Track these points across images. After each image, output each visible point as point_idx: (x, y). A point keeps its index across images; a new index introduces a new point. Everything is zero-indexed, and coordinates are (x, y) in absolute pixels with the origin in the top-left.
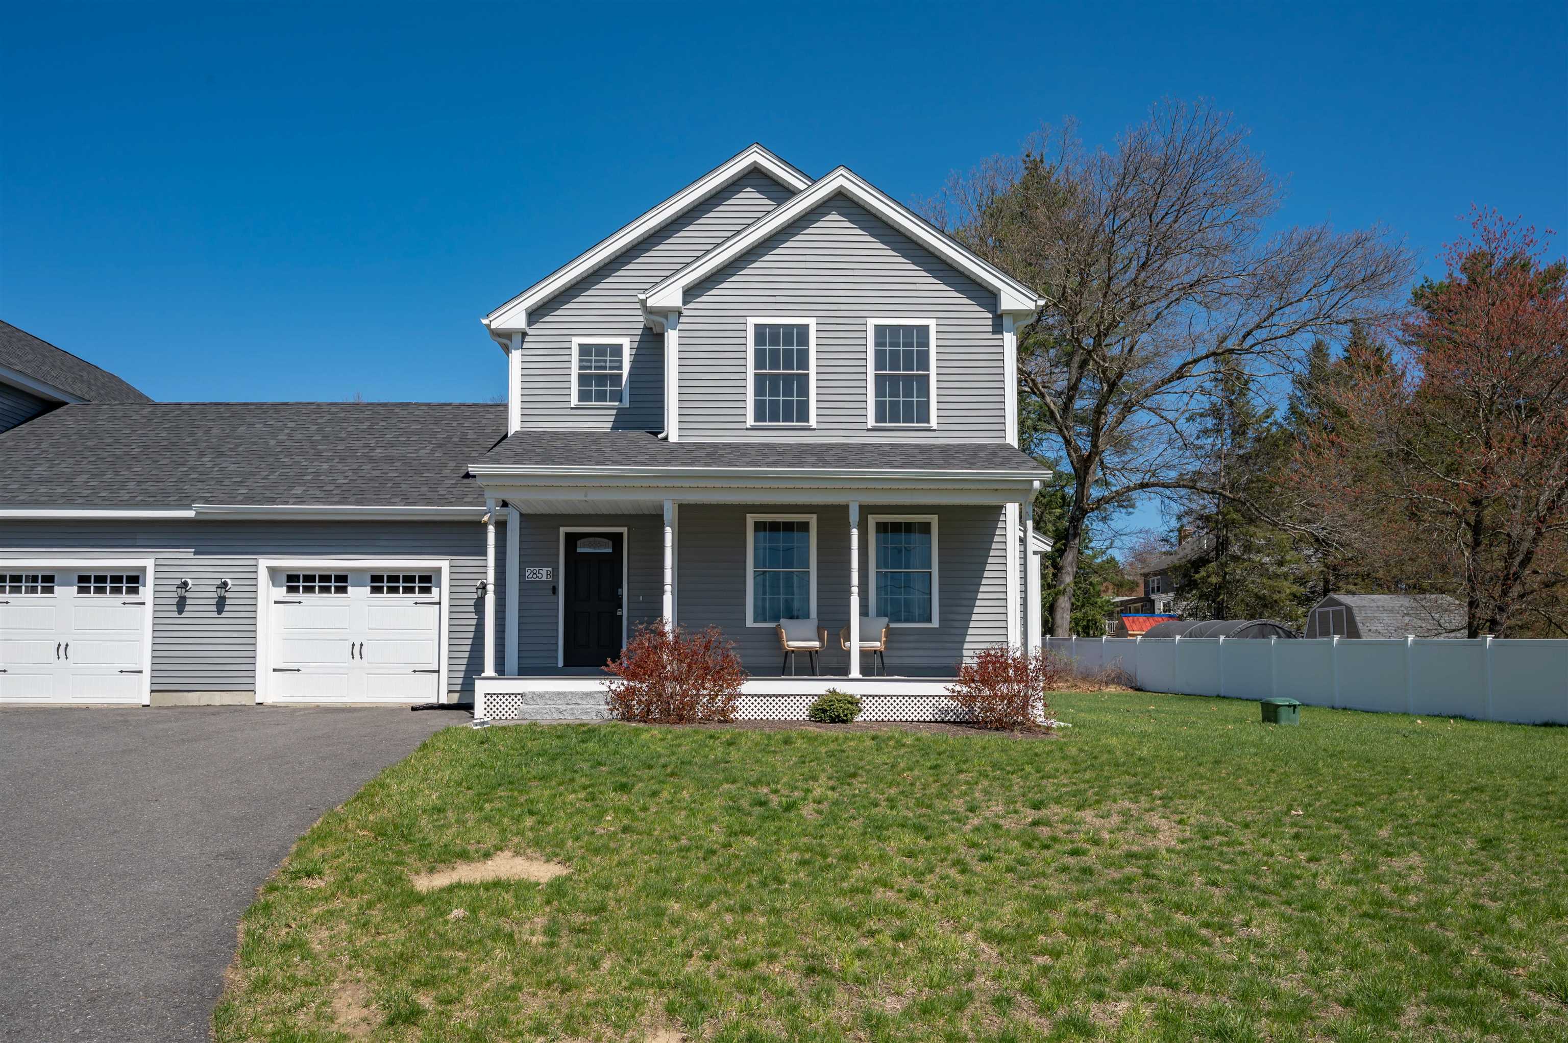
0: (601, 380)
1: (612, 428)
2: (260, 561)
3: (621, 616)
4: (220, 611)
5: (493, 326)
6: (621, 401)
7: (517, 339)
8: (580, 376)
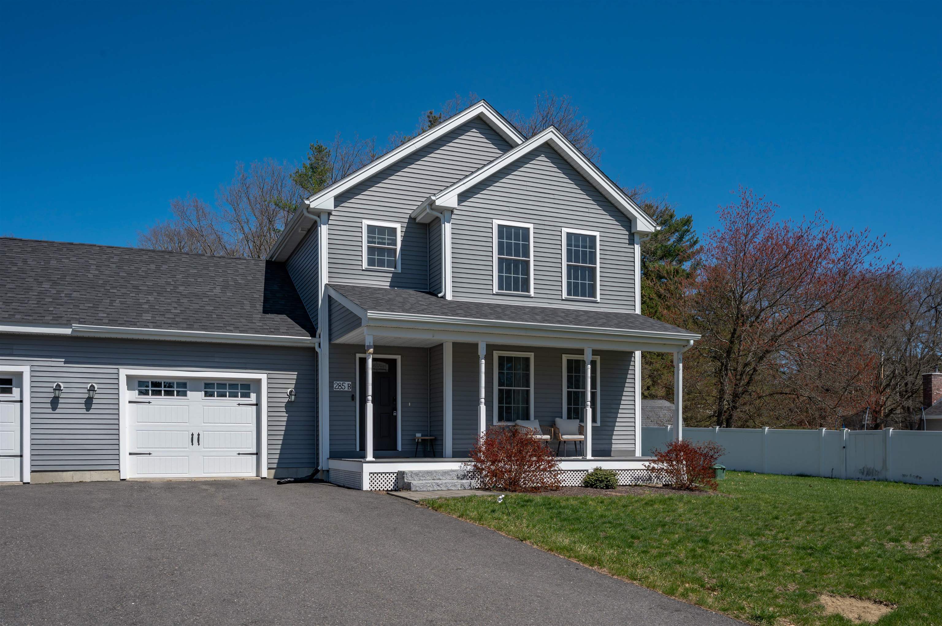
0: (381, 251)
1: (390, 286)
2: (120, 370)
3: (396, 417)
4: (88, 409)
5: (312, 206)
6: (395, 268)
7: (324, 217)
8: (369, 247)
